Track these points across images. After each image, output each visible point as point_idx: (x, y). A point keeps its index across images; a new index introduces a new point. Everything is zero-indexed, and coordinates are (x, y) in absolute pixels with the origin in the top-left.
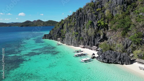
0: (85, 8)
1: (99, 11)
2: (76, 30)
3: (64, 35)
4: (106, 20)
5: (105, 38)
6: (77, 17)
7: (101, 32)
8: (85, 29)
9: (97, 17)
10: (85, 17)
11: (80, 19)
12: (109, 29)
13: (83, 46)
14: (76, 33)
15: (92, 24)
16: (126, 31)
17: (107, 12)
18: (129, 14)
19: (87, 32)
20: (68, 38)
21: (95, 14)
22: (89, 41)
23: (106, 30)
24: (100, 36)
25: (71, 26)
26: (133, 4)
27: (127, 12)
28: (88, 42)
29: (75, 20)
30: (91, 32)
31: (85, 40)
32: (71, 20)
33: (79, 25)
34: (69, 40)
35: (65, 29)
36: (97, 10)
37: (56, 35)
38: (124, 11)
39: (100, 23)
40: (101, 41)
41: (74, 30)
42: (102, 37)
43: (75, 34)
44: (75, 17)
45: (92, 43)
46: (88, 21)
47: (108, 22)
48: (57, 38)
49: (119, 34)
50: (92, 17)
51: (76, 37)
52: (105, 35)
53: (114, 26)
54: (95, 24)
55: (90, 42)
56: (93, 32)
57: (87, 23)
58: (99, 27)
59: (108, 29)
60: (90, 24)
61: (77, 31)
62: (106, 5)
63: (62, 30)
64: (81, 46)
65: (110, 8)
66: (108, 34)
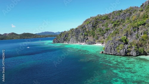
0: (78, 28)
1: (84, 29)
3: (69, 40)
4: (87, 33)
5: (87, 39)
6: (76, 32)
7: (86, 37)
8: (80, 36)
9: (84, 32)
10: (79, 32)
15: (82, 34)
16: (94, 36)
17: (87, 30)
20: (72, 41)
24: (85, 38)
25: (73, 35)
26: (95, 27)
30: (82, 37)
31: (80, 40)
33: (77, 34)
35: (70, 37)
37: (63, 40)
38: (93, 29)
42: (86, 38)
49: (92, 37)
50: (82, 32)
52: (87, 38)
53: (90, 35)
54: (83, 34)
55: (82, 41)
57: (81, 34)
58: (85, 35)
59: (88, 36)
61: (76, 37)
62: (86, 27)
63: (66, 38)
64: (79, 43)
65: (88, 28)
66: (88, 38)
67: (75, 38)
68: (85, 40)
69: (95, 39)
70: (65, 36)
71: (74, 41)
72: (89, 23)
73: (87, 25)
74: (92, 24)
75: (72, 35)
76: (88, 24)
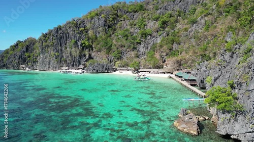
0: (65, 26)
1: (82, 31)
2: (56, 50)
3: (36, 59)
4: (90, 41)
6: (56, 36)
7: (87, 52)
8: (68, 49)
9: (80, 37)
10: (66, 36)
11: (61, 38)
12: (94, 50)
13: (67, 68)
14: (57, 54)
15: (76, 44)
16: (109, 49)
17: (90, 33)
18: (110, 36)
19: (71, 52)
20: (43, 61)
21: (79, 33)
22: (74, 62)
23: (91, 51)
24: (85, 56)
25: (48, 46)
26: (113, 27)
27: (109, 34)
28: (72, 63)
29: (54, 38)
30: (76, 52)
31: (68, 61)
32: (47, 38)
33: (59, 44)
34: (45, 64)
35: (38, 50)
36: (80, 29)
37: (16, 61)
38: (107, 33)
39: (84, 43)
40: (86, 61)
41: (53, 50)
42: (87, 56)
43: (55, 54)
44: (53, 36)
45: (78, 64)
46: (70, 40)
47: (92, 43)
48: (18, 65)
49: (103, 54)
50: (75, 36)
51: (56, 58)
52: (90, 55)
53: (98, 46)
54: (79, 43)
55: (75, 63)
56: (78, 52)
57: (70, 43)
58: (83, 47)
59: (92, 49)
60: (74, 44)
61: (58, 51)
62: (88, 26)
63: (27, 54)
64: (64, 68)
65: (93, 29)
66: (93, 54)
67: (53, 53)
68: (83, 60)
69: (113, 57)
70: (24, 49)
72: (97, 15)
73: (89, 19)
74: (103, 19)
75: (44, 44)
76: (92, 18)
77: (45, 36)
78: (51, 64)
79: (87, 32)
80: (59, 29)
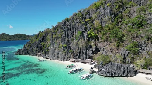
0: (72, 18)
2: (63, 42)
3: (48, 49)
4: (96, 31)
5: (97, 50)
6: (64, 28)
7: (92, 43)
8: (74, 40)
9: (86, 28)
10: (73, 28)
11: (68, 30)
12: (100, 40)
13: (74, 60)
14: (64, 46)
15: (82, 35)
17: (96, 23)
18: (117, 25)
19: (77, 44)
20: (53, 52)
21: (85, 25)
22: (80, 53)
24: (91, 47)
25: (57, 38)
26: (119, 15)
27: (115, 23)
28: (79, 54)
29: (62, 30)
30: (82, 43)
31: (75, 53)
32: (56, 30)
33: (67, 36)
34: (54, 54)
35: (49, 42)
36: (86, 20)
37: (35, 49)
38: (113, 22)
39: (90, 34)
40: (93, 53)
41: (62, 42)
42: (94, 48)
43: (63, 46)
44: (61, 28)
45: (84, 56)
46: (77, 32)
47: (98, 33)
48: (36, 53)
50: (81, 27)
51: (64, 50)
52: (96, 46)
53: (105, 37)
54: (85, 34)
55: (81, 55)
56: (84, 44)
57: (77, 34)
58: (89, 38)
59: (98, 40)
60: (80, 36)
61: (65, 43)
62: (93, 16)
63: (43, 43)
64: (71, 60)
65: (98, 19)
66: (99, 45)
67: (61, 44)
68: (89, 53)
69: (127, 52)
70: (41, 39)
71: (58, 52)
72: (102, 4)
73: (94, 9)
74: (109, 8)
75: (54, 36)
76: (97, 8)
77: (55, 28)
78: (60, 55)
79: (92, 22)
80: (67, 21)
